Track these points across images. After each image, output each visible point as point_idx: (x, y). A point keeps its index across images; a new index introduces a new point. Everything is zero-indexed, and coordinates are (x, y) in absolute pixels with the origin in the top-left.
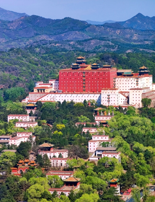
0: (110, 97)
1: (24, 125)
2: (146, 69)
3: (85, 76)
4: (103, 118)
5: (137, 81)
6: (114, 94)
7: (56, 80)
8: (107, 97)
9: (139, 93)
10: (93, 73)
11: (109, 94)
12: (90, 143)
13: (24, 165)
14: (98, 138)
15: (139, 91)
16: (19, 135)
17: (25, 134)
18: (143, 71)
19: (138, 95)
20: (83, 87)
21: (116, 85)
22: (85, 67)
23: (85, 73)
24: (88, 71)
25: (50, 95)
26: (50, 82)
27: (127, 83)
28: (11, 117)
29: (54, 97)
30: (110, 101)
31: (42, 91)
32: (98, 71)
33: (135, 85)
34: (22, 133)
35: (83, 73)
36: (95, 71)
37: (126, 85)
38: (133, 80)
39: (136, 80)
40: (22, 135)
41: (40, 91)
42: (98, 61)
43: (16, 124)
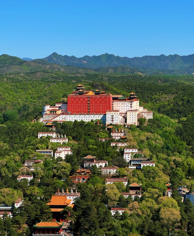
0: (114, 117)
1: (57, 141)
2: (135, 95)
3: (89, 100)
4: (118, 134)
5: (131, 105)
6: (117, 115)
7: (63, 104)
8: (111, 117)
9: (135, 114)
10: (96, 97)
11: (113, 115)
12: (125, 155)
13: (81, 174)
14: (129, 150)
15: (135, 112)
16: (59, 149)
17: (65, 148)
18: (133, 96)
19: (134, 115)
20: (88, 109)
21: (113, 108)
22: (87, 93)
23: (89, 97)
24: (92, 96)
25: (62, 116)
26: (56, 105)
27: (123, 106)
28: (41, 134)
29: (65, 118)
30: (113, 120)
31: (54, 113)
32: (100, 96)
33: (130, 107)
34: (62, 147)
35: (88, 98)
36: (98, 96)
37: (122, 108)
38: (128, 104)
39: (130, 103)
40: (62, 149)
41: (52, 113)
42: (90, 88)
43: (50, 140)
